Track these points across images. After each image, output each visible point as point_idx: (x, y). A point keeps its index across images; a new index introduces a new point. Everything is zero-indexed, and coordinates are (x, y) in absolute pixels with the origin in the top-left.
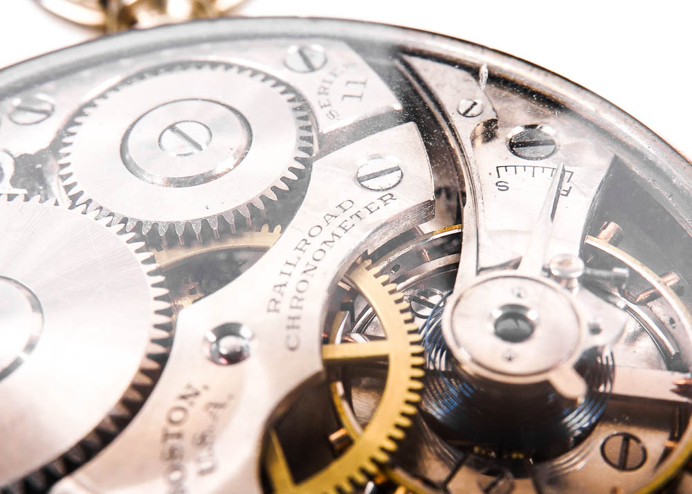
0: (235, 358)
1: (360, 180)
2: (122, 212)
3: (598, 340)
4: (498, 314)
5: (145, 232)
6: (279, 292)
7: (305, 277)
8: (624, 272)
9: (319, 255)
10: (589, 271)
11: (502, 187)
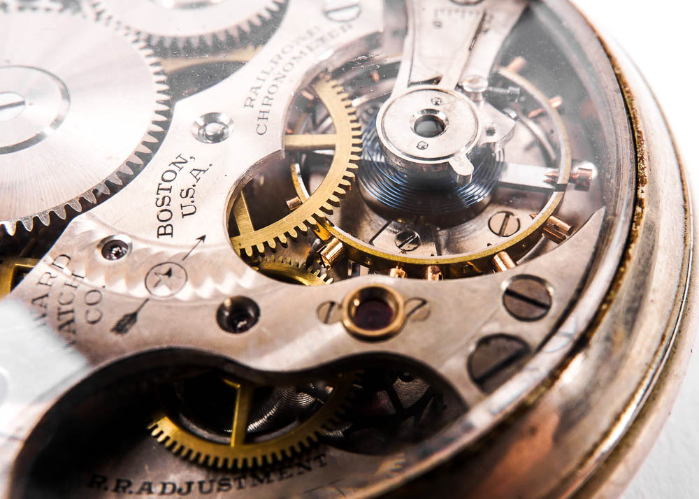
0: (217, 138)
1: (326, 13)
2: (137, 26)
3: (490, 139)
4: (419, 116)
5: (154, 42)
6: (255, 93)
7: (276, 83)
8: (517, 90)
9: (289, 67)
10: (491, 89)
11: (438, 25)
